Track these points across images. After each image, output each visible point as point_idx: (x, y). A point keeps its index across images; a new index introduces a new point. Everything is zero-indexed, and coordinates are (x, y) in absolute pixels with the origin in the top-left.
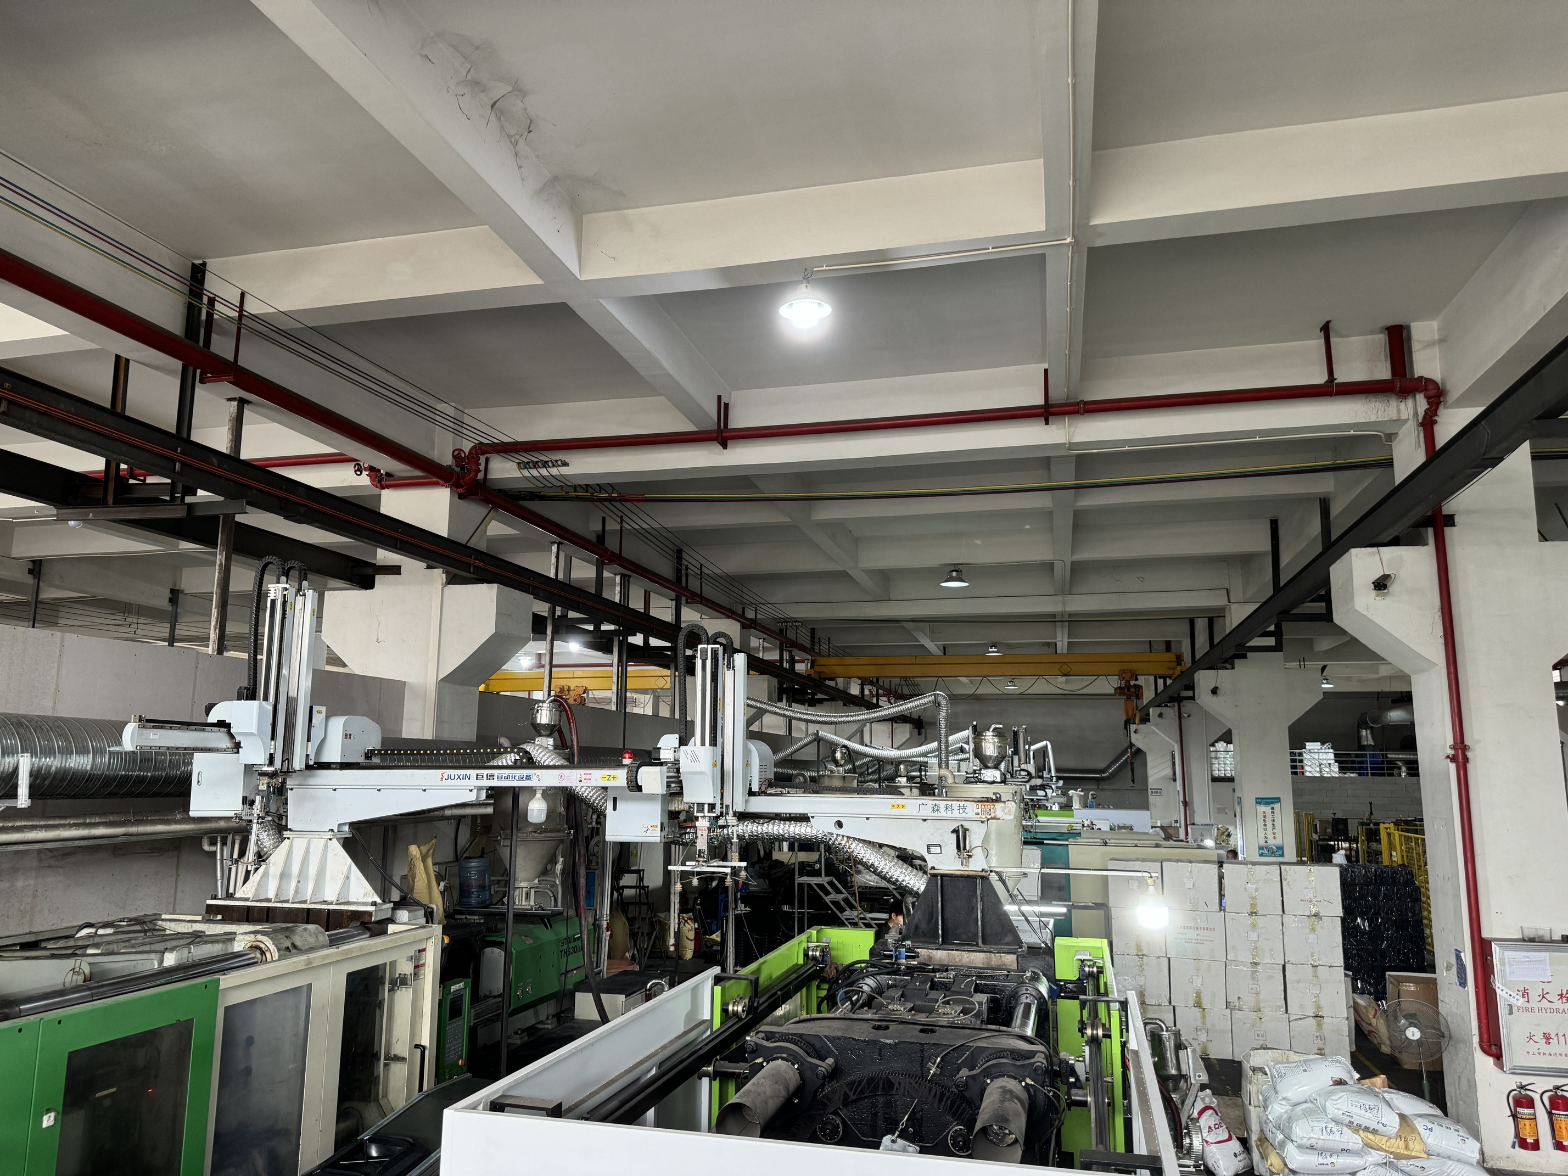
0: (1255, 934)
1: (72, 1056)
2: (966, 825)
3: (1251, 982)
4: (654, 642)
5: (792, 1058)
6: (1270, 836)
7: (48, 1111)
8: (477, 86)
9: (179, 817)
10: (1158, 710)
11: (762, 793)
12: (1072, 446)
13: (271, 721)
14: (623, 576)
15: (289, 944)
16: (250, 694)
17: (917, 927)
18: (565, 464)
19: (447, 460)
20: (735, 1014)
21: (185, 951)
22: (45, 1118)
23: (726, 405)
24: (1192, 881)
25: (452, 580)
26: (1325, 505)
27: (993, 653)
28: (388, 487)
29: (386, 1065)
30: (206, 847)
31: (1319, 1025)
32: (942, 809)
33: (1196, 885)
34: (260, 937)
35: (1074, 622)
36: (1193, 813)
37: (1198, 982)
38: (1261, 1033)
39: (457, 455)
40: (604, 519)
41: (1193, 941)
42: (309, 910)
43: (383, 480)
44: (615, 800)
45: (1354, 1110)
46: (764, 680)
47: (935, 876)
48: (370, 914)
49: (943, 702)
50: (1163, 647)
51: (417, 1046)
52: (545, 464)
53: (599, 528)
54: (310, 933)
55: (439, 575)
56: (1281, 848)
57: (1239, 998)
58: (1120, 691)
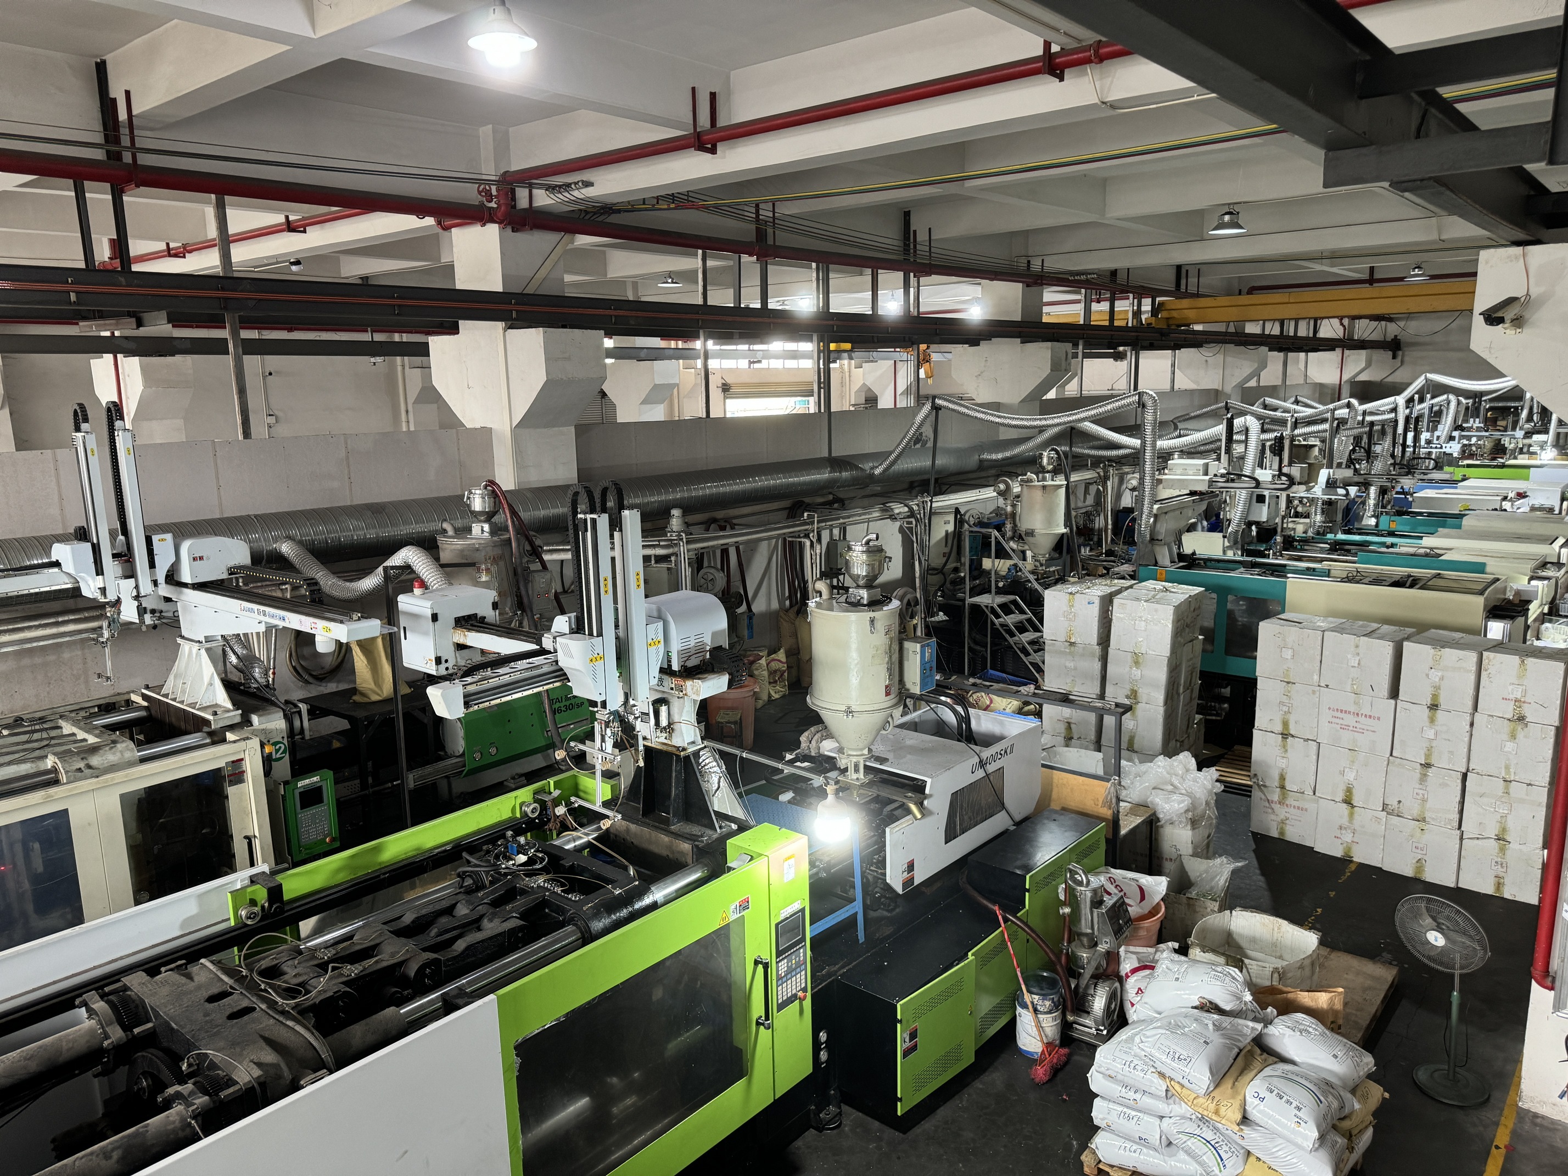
0: (1433, 731)
2: (667, 697)
3: (1418, 786)
15: (82, 766)
18: (589, 184)
23: (712, 95)
24: (1357, 658)
25: (508, 324)
28: (451, 227)
31: (1502, 850)
33: (1362, 663)
34: (57, 760)
37: (1350, 776)
38: (1420, 846)
39: (482, 192)
41: (1351, 728)
42: (184, 711)
43: (439, 222)
44: (405, 628)
46: (1047, 348)
48: (209, 723)
49: (1149, 403)
52: (569, 188)
54: (115, 751)
57: (1399, 802)
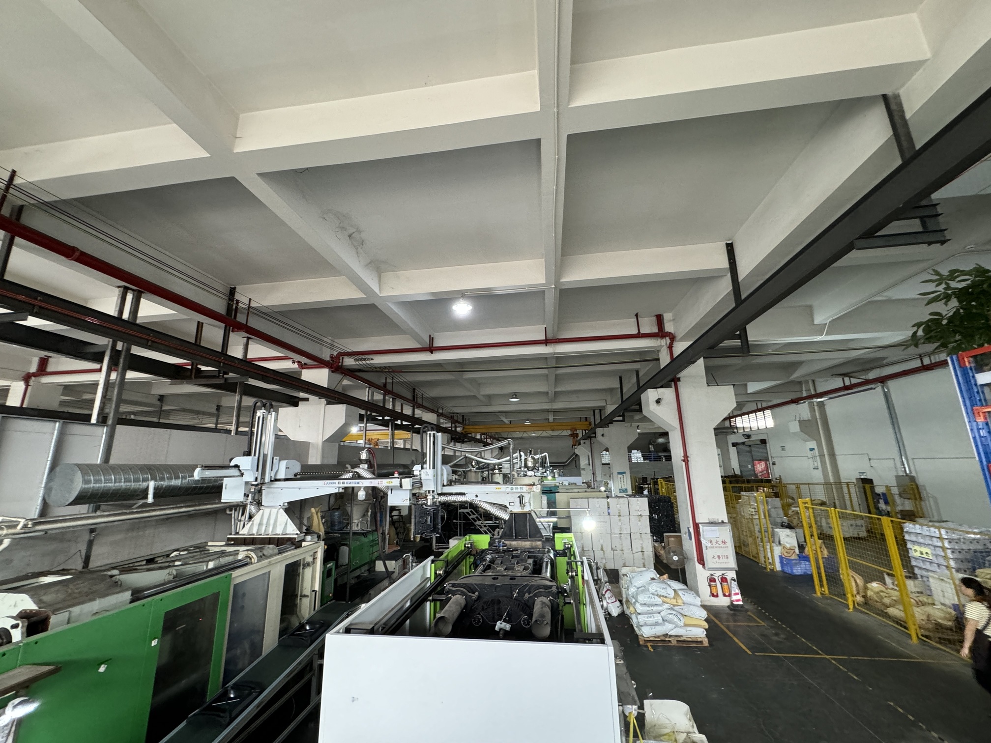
0: (620, 523)
1: (167, 614)
2: (523, 494)
3: (620, 540)
4: (404, 423)
5: (463, 594)
6: (623, 486)
7: (155, 639)
8: (343, 229)
9: (217, 501)
10: (584, 441)
11: (448, 485)
12: (555, 353)
13: (256, 464)
14: (393, 398)
15: (261, 555)
16: (248, 453)
17: (505, 533)
18: (372, 359)
19: (328, 358)
20: (440, 574)
21: (218, 560)
22: (153, 642)
23: (433, 338)
24: (598, 505)
25: (328, 403)
26: (637, 372)
27: (527, 423)
28: (305, 368)
29: (300, 599)
30: (228, 512)
31: (643, 554)
32: (514, 489)
33: (600, 506)
34: (249, 552)
35: (555, 412)
36: (596, 477)
37: (601, 541)
38: (624, 559)
39: (331, 357)
40: (386, 378)
41: (600, 527)
42: (270, 538)
43: (303, 366)
44: (392, 490)
45: (659, 589)
47: (512, 514)
48: (295, 538)
49: (511, 443)
50: (584, 419)
51: (313, 591)
52: (365, 360)
53: (384, 381)
54: (270, 549)
55: (324, 401)
56: (626, 489)
57: (616, 546)
58: (571, 435)
